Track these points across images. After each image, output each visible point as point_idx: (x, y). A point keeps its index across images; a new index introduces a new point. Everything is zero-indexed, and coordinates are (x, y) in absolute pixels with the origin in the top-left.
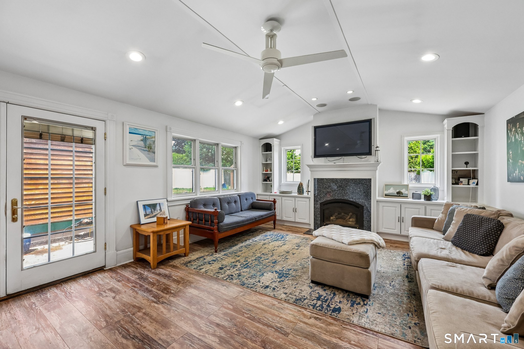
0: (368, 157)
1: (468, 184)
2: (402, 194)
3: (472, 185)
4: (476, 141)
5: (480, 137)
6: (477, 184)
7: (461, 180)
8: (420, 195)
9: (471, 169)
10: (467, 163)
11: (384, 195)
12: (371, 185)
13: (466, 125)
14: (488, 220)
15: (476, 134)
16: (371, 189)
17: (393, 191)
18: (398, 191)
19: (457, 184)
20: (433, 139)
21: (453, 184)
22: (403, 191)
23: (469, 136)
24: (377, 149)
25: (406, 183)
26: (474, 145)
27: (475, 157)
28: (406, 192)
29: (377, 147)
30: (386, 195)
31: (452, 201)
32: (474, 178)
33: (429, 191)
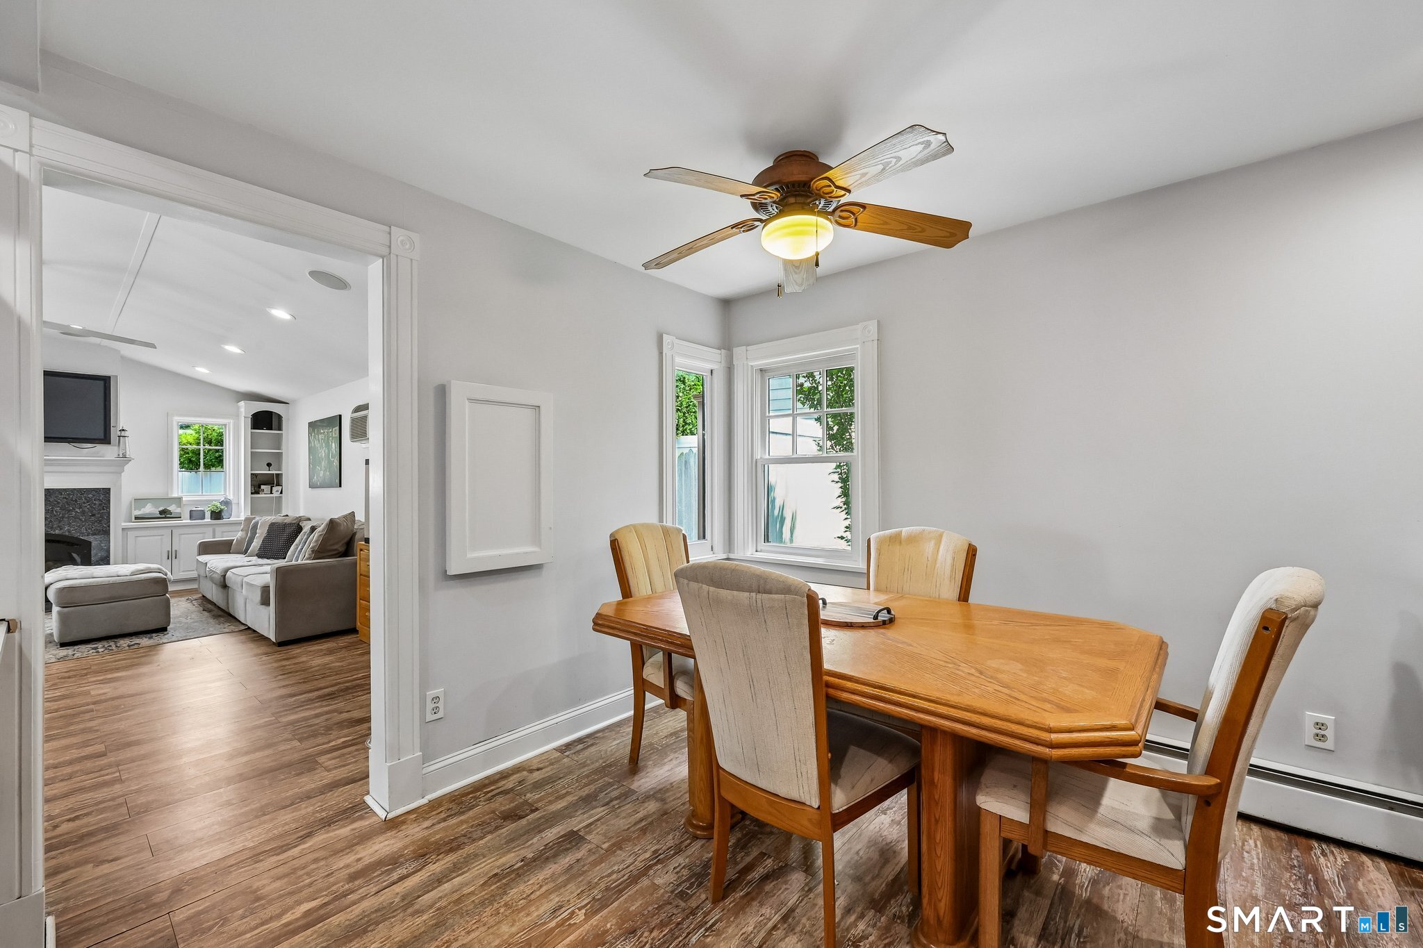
0: (100, 448)
1: (271, 493)
2: (171, 514)
3: (276, 494)
4: (279, 437)
5: (283, 432)
6: (281, 493)
7: (262, 487)
8: (203, 512)
9: (274, 472)
10: (269, 465)
11: (133, 518)
12: (109, 500)
13: (268, 415)
14: (290, 524)
15: (280, 428)
16: (109, 507)
17: (152, 509)
18: (161, 509)
19: (257, 493)
20: (223, 425)
21: (252, 493)
22: (172, 508)
23: (272, 430)
24: (123, 433)
25: (175, 495)
26: (278, 443)
27: (279, 456)
28: (178, 510)
29: (123, 430)
30: (136, 518)
31: (251, 515)
32: (278, 484)
33: (219, 505)
